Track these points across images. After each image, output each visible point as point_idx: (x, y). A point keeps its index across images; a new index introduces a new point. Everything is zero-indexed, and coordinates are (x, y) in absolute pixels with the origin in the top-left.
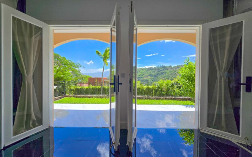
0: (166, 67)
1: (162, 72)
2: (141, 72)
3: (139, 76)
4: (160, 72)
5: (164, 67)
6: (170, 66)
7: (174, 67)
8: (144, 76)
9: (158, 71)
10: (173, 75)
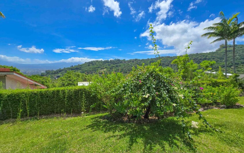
0: (121, 60)
1: (117, 65)
2: (97, 64)
3: (95, 69)
4: (116, 65)
5: (119, 60)
6: (124, 60)
7: (127, 61)
8: (100, 68)
9: (114, 64)
10: (126, 68)
